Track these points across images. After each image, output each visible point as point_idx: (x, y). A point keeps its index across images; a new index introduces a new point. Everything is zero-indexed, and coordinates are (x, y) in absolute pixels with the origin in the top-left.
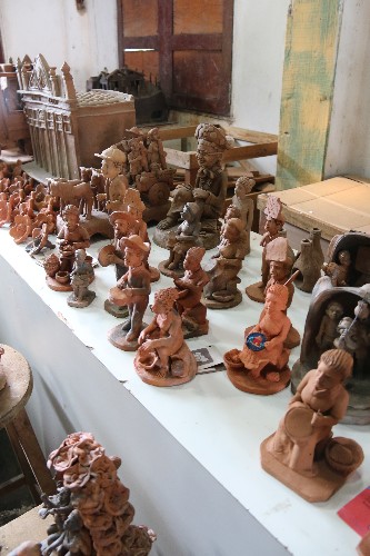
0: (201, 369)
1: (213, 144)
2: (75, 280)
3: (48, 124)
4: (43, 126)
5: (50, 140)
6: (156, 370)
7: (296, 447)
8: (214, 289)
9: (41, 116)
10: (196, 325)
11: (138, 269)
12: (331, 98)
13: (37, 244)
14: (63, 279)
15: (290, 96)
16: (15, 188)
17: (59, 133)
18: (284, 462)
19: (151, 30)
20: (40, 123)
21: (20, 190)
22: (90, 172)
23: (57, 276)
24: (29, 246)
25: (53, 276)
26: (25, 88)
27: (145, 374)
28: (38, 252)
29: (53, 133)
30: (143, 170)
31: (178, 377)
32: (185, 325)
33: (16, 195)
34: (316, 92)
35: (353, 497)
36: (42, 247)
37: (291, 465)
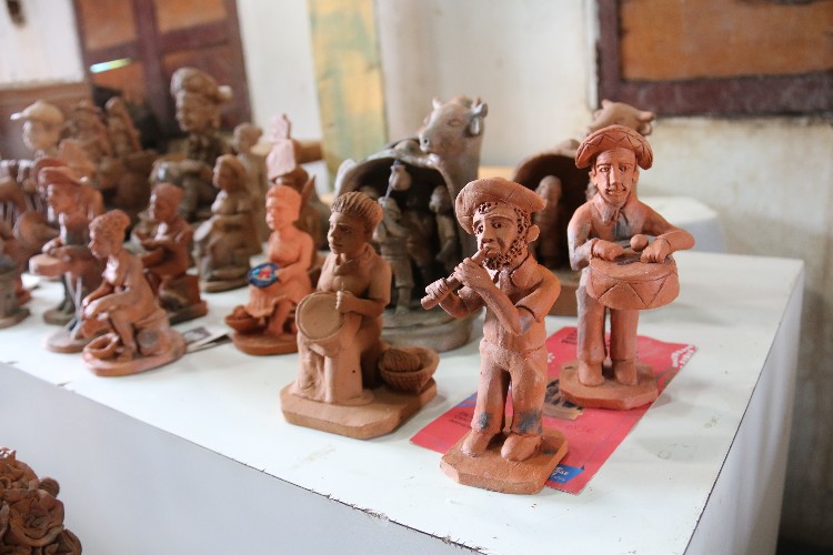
0: (191, 347)
6: (114, 356)
7: (327, 361)
8: (215, 265)
10: (182, 300)
12: (380, 65)
15: (328, 74)
18: (317, 398)
19: (125, 32)
22: (17, 167)
27: (100, 364)
30: (104, 154)
31: (151, 355)
32: (167, 304)
34: (358, 61)
35: (433, 420)
37: (328, 398)
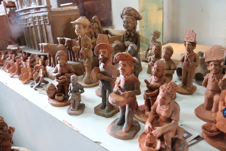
1: (132, 17)
2: (73, 96)
3: (34, 23)
4: (32, 25)
5: (36, 32)
9: (30, 20)
11: (130, 77)
12: (163, 9)
13: (37, 82)
14: (61, 98)
15: (143, 10)
16: (18, 58)
17: (41, 25)
20: (30, 24)
21: (22, 58)
23: (56, 97)
24: (32, 84)
25: (53, 98)
26: (20, 7)
28: (39, 86)
29: (38, 27)
33: (20, 61)
36: (40, 84)
